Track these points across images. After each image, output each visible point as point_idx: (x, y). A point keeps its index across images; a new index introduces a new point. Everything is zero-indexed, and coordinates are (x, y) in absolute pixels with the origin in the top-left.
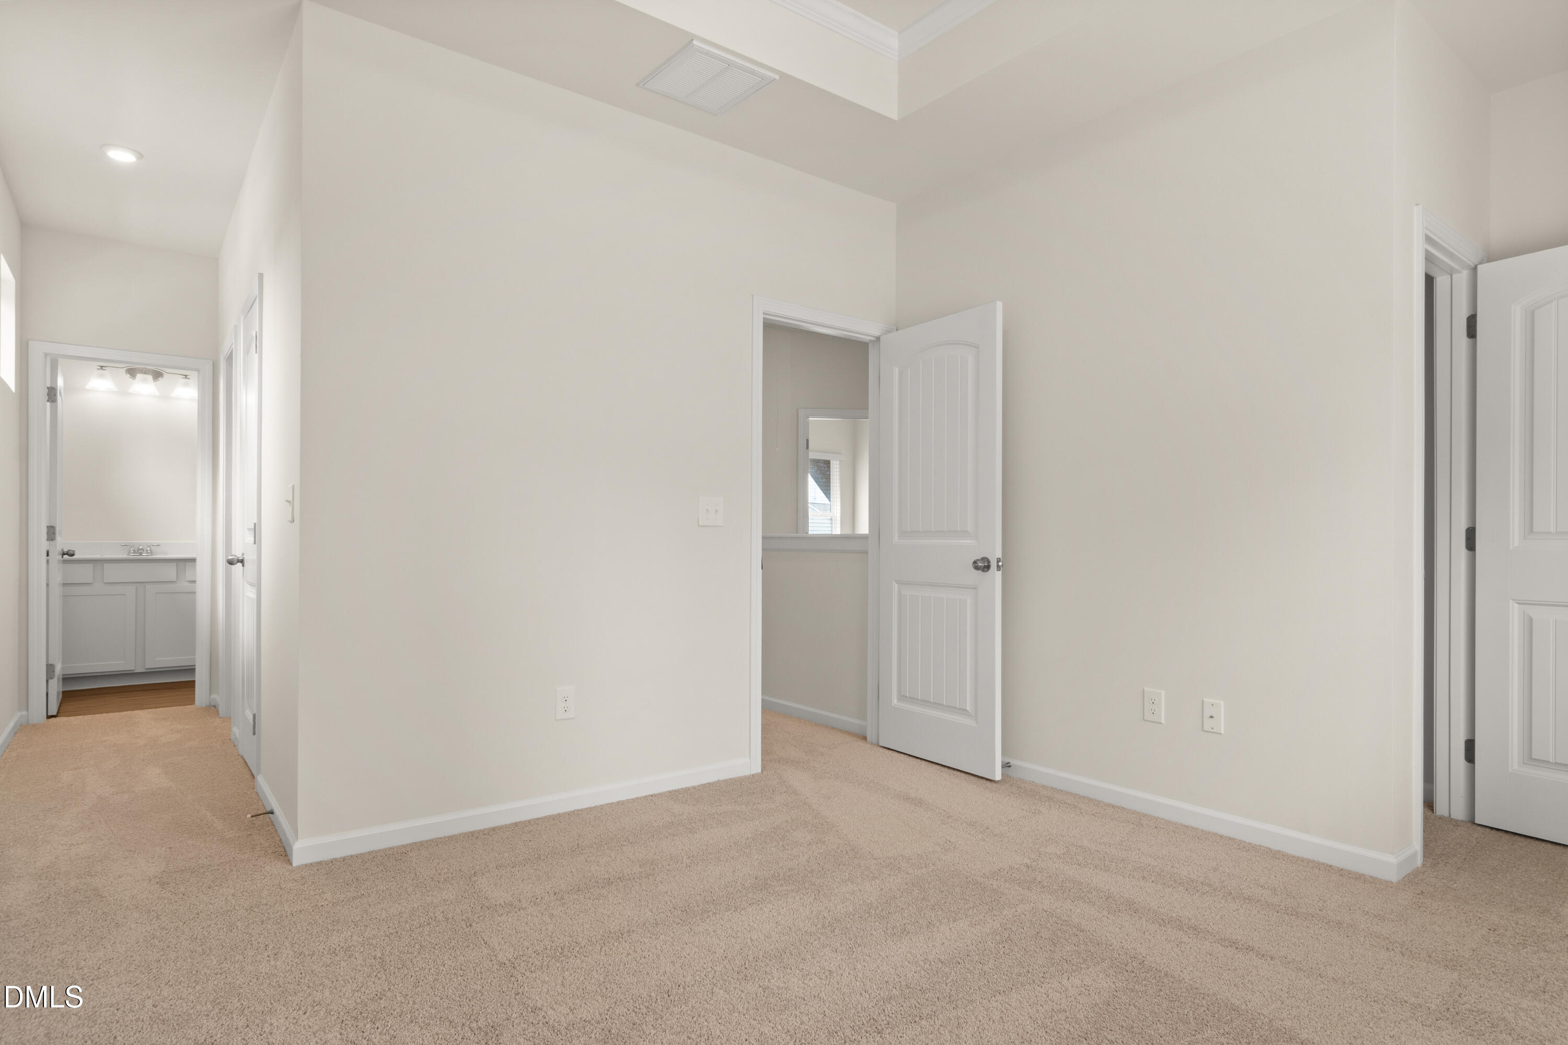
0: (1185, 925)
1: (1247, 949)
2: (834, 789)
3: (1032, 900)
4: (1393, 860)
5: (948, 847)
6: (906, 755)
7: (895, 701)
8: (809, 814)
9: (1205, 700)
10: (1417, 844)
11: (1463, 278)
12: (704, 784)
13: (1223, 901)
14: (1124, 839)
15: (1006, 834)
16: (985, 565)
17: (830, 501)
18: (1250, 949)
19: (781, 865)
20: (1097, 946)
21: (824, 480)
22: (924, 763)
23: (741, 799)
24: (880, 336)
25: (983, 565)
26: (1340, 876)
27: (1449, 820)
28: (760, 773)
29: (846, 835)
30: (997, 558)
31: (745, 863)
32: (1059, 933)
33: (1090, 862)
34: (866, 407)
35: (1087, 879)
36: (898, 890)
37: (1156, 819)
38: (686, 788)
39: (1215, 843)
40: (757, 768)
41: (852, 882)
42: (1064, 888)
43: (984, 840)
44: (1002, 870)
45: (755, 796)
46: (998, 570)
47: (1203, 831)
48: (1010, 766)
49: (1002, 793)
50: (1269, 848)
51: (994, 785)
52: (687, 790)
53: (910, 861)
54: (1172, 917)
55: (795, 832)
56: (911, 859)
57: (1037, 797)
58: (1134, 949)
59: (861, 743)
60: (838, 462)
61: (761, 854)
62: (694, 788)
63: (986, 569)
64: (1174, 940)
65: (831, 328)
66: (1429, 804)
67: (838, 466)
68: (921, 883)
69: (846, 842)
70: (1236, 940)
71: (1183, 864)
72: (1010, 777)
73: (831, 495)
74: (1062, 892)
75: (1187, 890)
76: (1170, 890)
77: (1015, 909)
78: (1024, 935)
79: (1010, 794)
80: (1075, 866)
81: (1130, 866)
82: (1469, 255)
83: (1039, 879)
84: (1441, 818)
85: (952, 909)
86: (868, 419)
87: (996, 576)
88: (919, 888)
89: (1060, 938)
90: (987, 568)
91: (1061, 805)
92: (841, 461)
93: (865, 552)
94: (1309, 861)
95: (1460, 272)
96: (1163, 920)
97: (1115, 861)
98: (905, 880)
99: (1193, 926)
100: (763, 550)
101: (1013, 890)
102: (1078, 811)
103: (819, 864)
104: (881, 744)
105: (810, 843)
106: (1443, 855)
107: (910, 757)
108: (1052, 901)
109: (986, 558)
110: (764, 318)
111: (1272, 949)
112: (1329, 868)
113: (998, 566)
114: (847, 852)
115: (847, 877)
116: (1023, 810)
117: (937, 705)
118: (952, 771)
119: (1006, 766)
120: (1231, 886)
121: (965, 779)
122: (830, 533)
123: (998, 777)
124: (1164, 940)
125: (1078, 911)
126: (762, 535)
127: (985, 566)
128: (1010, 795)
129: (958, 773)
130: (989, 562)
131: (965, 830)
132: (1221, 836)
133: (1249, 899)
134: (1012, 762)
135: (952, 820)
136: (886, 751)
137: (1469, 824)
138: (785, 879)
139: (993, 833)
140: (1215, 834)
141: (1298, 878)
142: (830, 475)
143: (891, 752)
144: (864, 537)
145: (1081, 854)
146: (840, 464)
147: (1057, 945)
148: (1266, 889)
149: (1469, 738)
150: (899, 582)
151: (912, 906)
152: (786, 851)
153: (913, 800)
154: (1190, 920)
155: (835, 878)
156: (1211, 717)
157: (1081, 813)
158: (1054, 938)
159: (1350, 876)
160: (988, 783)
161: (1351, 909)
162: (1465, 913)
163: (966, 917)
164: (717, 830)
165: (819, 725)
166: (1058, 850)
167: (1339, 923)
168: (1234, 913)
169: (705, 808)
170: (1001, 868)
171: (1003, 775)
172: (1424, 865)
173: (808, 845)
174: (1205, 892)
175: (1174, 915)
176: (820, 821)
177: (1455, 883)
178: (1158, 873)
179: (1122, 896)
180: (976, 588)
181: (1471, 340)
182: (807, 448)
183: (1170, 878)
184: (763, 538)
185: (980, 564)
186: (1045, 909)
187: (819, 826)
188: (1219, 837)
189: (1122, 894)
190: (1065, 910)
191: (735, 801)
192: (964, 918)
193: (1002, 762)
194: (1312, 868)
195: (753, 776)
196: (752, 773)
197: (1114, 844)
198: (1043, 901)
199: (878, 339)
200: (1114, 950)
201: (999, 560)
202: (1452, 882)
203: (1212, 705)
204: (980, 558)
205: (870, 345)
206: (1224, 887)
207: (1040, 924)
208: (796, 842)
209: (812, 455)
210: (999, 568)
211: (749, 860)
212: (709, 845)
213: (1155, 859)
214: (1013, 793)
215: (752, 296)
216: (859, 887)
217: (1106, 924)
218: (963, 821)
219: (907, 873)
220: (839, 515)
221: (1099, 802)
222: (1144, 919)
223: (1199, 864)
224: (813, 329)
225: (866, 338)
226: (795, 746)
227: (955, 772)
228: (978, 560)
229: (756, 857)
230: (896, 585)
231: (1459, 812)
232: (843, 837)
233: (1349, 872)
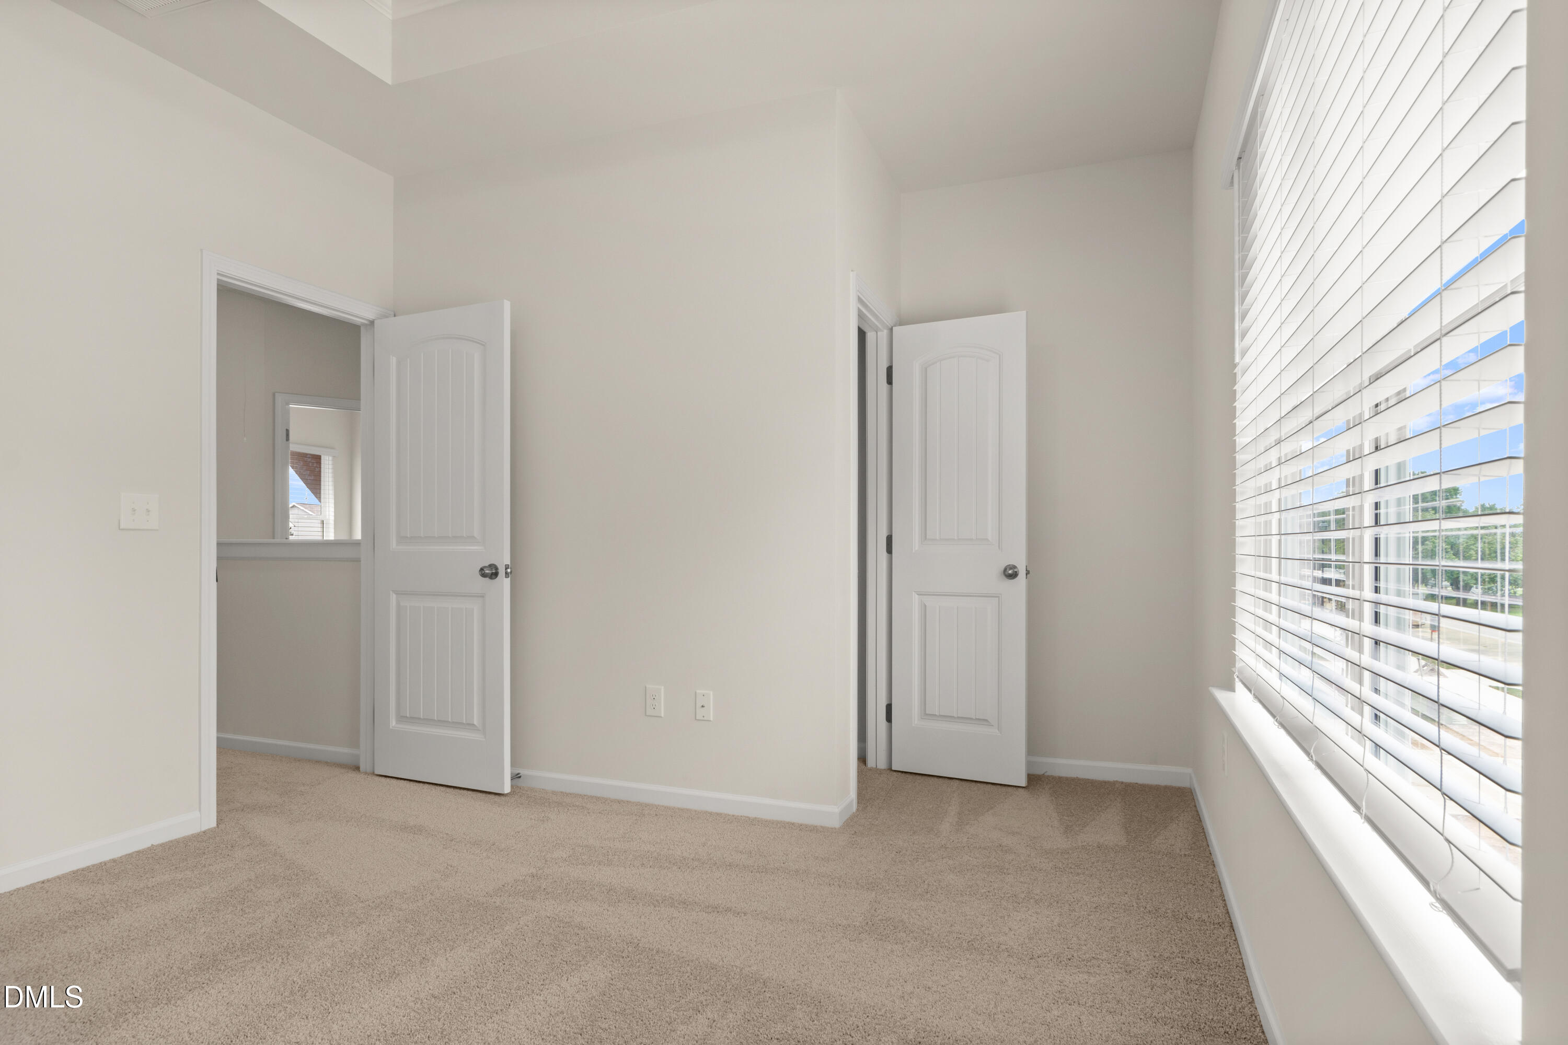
0: (677, 901)
1: (726, 911)
2: (315, 831)
3: (536, 909)
4: (835, 809)
5: (448, 873)
6: (406, 781)
7: (393, 723)
8: (281, 865)
9: (698, 691)
10: (853, 794)
11: (884, 334)
12: (129, 854)
13: (709, 872)
14: (627, 832)
15: (513, 847)
16: (493, 572)
17: (320, 501)
18: (729, 910)
19: (237, 933)
20: (596, 940)
21: (312, 478)
22: (427, 786)
23: (185, 864)
24: (374, 320)
25: (490, 572)
26: (799, 830)
27: (876, 771)
28: (215, 828)
29: (327, 882)
30: (506, 565)
31: (186, 942)
32: (561, 937)
33: (594, 860)
34: (358, 398)
35: (591, 876)
36: (388, 930)
37: (657, 807)
38: (101, 863)
39: (705, 821)
40: (209, 821)
41: (332, 934)
42: (568, 890)
43: (489, 858)
44: (506, 885)
45: (205, 857)
46: (506, 577)
47: (696, 811)
48: (520, 777)
49: (511, 805)
50: (748, 817)
51: (503, 798)
52: (101, 866)
53: (405, 896)
54: (665, 896)
55: (260, 891)
56: (406, 894)
57: (546, 804)
58: (631, 935)
59: (352, 775)
60: (331, 458)
61: (211, 926)
62: (114, 861)
63: (493, 577)
64: (666, 918)
65: (322, 306)
66: (862, 759)
67: (331, 462)
68: (416, 917)
69: (326, 890)
70: (718, 905)
71: (677, 845)
72: (520, 788)
73: (322, 495)
74: (566, 894)
75: (679, 868)
76: (665, 871)
77: (517, 922)
78: (526, 947)
79: (519, 805)
80: (580, 866)
81: (631, 856)
82: (888, 319)
83: (543, 886)
84: (871, 769)
85: (450, 938)
86: (360, 410)
87: (504, 583)
88: (413, 923)
89: (562, 941)
90: (494, 575)
91: (570, 808)
92: (334, 457)
93: (358, 560)
94: (778, 822)
95: (883, 331)
96: (657, 901)
97: (618, 853)
98: (397, 918)
99: (683, 901)
100: (219, 558)
101: (517, 903)
102: (585, 812)
103: (290, 921)
104: (376, 772)
105: (280, 900)
106: (871, 799)
107: (411, 782)
108: (556, 906)
109: (493, 564)
110: (218, 280)
111: (746, 905)
112: (792, 825)
113: (506, 573)
114: (328, 901)
115: (326, 929)
116: (531, 819)
117: (442, 723)
118: (458, 790)
119: (516, 777)
120: (716, 857)
121: (472, 797)
122: (320, 538)
123: (507, 789)
124: (658, 920)
125: (581, 910)
126: (217, 541)
127: (492, 574)
128: (519, 807)
129: (465, 792)
130: (497, 569)
131: (469, 851)
132: (711, 814)
133: (730, 866)
134: (522, 772)
135: (455, 843)
136: (383, 779)
137: (889, 771)
138: (242, 949)
139: (499, 849)
140: (706, 812)
141: (768, 839)
142: (320, 471)
143: (388, 780)
144: (357, 544)
145: (587, 853)
146: (333, 460)
147: (558, 949)
148: (744, 853)
149: (889, 703)
150: (397, 593)
151: (404, 944)
152: (246, 916)
153: (412, 829)
154: (680, 895)
155: (310, 934)
156: (703, 706)
157: (589, 813)
158: (555, 942)
159: (807, 829)
160: (497, 798)
161: (806, 857)
162: (882, 843)
163: (464, 943)
164: (145, 908)
165: (299, 761)
166: (564, 854)
167: (797, 871)
168: (717, 881)
169: (129, 884)
170: (505, 883)
171: (512, 786)
172: (857, 810)
173: (277, 902)
174: (694, 867)
175: (667, 894)
176: (294, 872)
177: (877, 820)
178: (655, 858)
179: (622, 887)
180: (483, 597)
181: (889, 386)
182: (288, 439)
183: (666, 860)
184: (219, 544)
185: (487, 571)
186: (548, 915)
187: (293, 877)
188: (709, 815)
189: (622, 884)
190: (567, 912)
191: (176, 868)
192: (463, 944)
193: (511, 774)
194: (780, 828)
195: (204, 832)
196: (203, 829)
197: (617, 838)
198: (547, 908)
199: (372, 323)
200: (612, 940)
201: (507, 566)
202: (875, 820)
203: (704, 695)
204: (487, 565)
205: (362, 329)
206: (711, 860)
207: (542, 932)
208: (260, 902)
209: (294, 448)
210: (507, 574)
211: (193, 936)
212: (132, 929)
213: (654, 845)
214: (522, 804)
215: (201, 250)
216: (340, 938)
217: (606, 917)
218: (468, 842)
219: (400, 910)
220: (332, 518)
221: (606, 799)
222: (641, 904)
223: (691, 842)
224: (295, 303)
225: (358, 321)
226: (266, 789)
227: (462, 791)
228: (485, 567)
229: (203, 931)
230: (394, 596)
231: (882, 765)
232: (324, 884)
233: (806, 826)
